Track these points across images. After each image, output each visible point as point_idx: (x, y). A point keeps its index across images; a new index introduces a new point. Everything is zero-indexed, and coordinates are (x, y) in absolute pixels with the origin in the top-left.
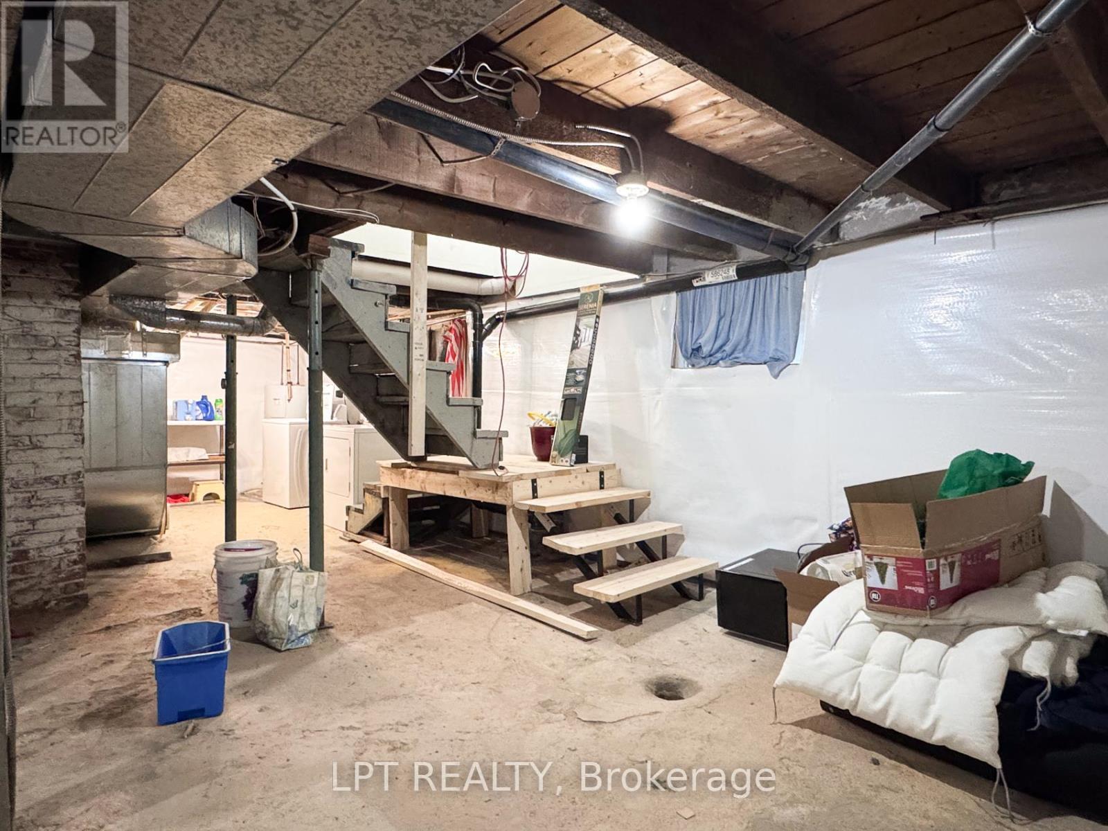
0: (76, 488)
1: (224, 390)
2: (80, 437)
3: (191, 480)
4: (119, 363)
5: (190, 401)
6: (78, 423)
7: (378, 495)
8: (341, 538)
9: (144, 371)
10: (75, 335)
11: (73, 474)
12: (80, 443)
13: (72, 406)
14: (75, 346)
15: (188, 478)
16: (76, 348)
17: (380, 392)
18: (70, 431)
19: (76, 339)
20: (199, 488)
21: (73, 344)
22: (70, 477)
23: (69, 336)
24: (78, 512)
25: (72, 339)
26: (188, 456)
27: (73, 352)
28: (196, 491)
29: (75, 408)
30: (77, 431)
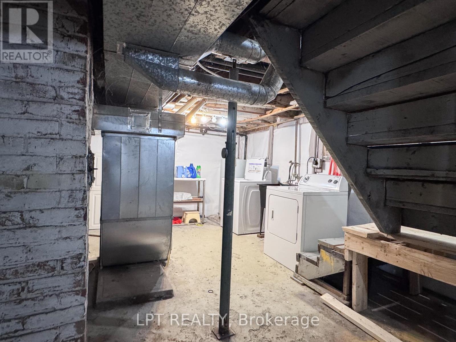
0: (76, 274)
1: (224, 159)
2: (82, 212)
3: (183, 210)
4: (142, 137)
5: (185, 167)
6: (80, 195)
7: (342, 257)
8: (291, 278)
9: (159, 144)
10: (81, 86)
11: (72, 258)
12: (82, 219)
13: (73, 174)
14: (79, 100)
15: (181, 208)
16: (81, 103)
17: (371, 164)
18: (71, 205)
19: (81, 91)
20: (188, 216)
21: (77, 97)
22: (69, 261)
23: (73, 86)
24: (76, 303)
25: (76, 91)
26: (182, 197)
27: (77, 108)
28: (185, 217)
29: (77, 177)
30: (79, 204)
